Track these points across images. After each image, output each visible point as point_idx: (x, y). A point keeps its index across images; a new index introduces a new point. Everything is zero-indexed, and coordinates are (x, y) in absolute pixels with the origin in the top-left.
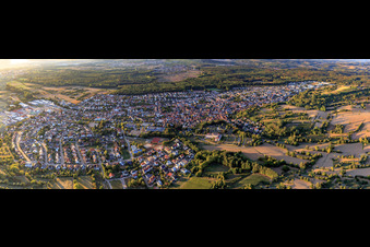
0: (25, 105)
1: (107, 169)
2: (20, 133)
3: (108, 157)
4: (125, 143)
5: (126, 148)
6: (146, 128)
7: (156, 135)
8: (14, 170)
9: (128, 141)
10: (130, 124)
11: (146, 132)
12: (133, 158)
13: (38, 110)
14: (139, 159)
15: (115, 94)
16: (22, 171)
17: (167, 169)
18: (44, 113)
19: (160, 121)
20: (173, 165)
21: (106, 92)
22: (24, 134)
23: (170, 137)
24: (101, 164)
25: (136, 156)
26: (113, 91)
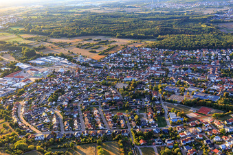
0: (25, 66)
1: (137, 135)
2: (23, 103)
3: (139, 123)
4: (161, 109)
5: (162, 114)
6: (192, 93)
7: (204, 104)
8: (20, 148)
9: (165, 107)
10: (170, 87)
11: (192, 99)
12: (169, 127)
13: (46, 70)
14: (178, 129)
15: (153, 47)
16: (31, 146)
17: (213, 145)
18: (55, 74)
19: (215, 87)
20: (223, 142)
21: (140, 44)
22: (29, 103)
23: (225, 109)
24: (130, 129)
25: (173, 124)
26: (150, 42)
